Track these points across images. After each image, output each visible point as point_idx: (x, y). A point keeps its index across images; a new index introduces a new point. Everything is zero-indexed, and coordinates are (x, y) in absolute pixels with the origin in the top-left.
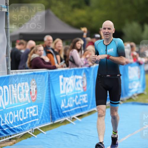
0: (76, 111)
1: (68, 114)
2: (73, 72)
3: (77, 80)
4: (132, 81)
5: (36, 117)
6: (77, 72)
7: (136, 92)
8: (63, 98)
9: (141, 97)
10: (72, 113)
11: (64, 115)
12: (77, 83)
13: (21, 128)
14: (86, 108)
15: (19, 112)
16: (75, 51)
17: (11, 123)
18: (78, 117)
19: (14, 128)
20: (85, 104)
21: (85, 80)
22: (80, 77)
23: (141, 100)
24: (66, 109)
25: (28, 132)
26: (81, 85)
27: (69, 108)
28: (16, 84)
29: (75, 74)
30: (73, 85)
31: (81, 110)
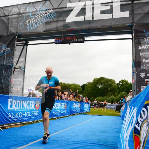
0: (60, 115)
1: (56, 116)
2: (60, 101)
3: (62, 104)
4: (85, 108)
5: (38, 116)
6: (62, 102)
7: (87, 111)
8: (54, 110)
9: (88, 113)
10: (59, 116)
11: (54, 116)
12: (62, 106)
13: (27, 120)
14: (66, 115)
15: (26, 113)
16: (63, 94)
17: (20, 117)
18: (61, 117)
19: (22, 120)
20: (65, 113)
21: (66, 105)
22: (64, 104)
23: (87, 114)
24: (55, 114)
25: (32, 121)
26: (64, 106)
27: (57, 114)
28: (26, 101)
29: (61, 102)
30: (60, 106)
31: (63, 115)
